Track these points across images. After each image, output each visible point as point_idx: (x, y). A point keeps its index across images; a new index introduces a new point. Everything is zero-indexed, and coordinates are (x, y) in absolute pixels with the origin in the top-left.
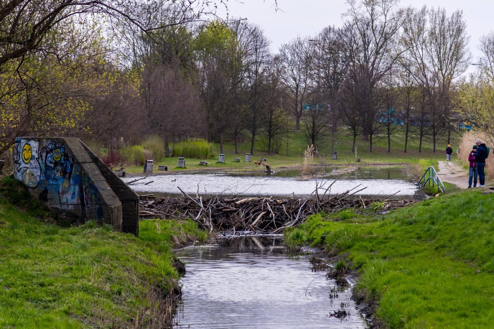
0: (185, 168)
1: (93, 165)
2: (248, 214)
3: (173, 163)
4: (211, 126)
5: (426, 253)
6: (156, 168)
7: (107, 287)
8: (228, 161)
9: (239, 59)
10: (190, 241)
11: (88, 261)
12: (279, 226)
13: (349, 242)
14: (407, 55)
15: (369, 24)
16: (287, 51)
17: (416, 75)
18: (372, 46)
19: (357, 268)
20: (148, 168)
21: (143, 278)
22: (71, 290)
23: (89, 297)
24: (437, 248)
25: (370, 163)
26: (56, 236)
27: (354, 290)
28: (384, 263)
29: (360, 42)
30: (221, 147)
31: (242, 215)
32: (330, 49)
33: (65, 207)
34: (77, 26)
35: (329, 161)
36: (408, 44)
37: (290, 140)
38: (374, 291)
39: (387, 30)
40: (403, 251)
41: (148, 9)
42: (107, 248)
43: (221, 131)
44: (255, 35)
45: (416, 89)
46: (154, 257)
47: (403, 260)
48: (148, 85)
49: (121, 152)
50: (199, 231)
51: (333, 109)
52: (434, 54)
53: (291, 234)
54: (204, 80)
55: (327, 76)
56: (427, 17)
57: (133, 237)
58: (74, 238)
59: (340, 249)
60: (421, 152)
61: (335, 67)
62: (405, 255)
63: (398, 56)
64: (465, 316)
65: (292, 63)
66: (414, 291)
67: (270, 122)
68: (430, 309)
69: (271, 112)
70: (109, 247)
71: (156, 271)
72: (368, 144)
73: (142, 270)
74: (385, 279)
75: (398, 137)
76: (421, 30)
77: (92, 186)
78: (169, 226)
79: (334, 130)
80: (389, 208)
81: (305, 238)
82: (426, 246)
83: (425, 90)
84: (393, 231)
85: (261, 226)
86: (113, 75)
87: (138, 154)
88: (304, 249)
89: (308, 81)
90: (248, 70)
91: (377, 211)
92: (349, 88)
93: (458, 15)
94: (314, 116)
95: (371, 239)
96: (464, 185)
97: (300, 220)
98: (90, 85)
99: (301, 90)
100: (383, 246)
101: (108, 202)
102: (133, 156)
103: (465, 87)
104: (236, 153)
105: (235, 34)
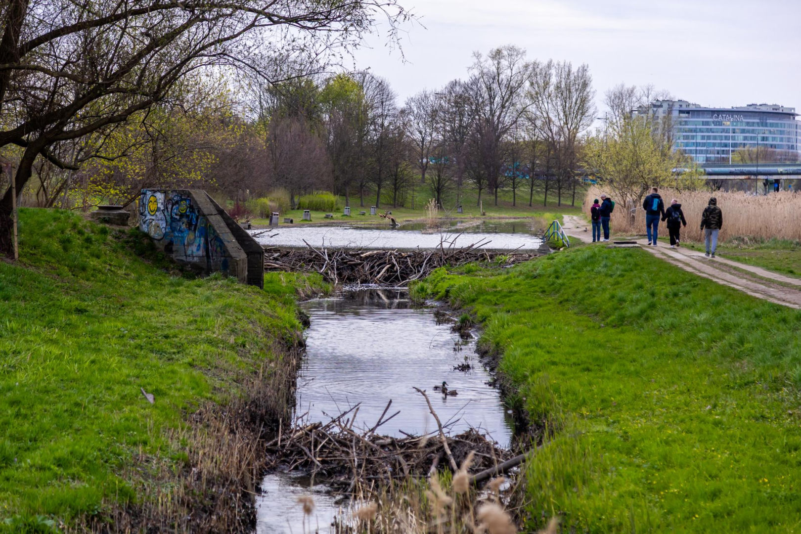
0: (311, 221)
1: (219, 217)
2: (372, 267)
3: (298, 216)
4: (337, 178)
5: (550, 307)
6: (281, 220)
7: (232, 339)
8: (353, 214)
9: (365, 112)
10: (314, 294)
11: (212, 313)
12: (404, 279)
13: (473, 296)
14: (532, 108)
15: (496, 77)
16: (413, 104)
17: (541, 129)
18: (498, 99)
19: (482, 322)
20: (274, 220)
21: (268, 331)
22: (196, 342)
23: (214, 349)
24: (561, 302)
25: (495, 216)
26: (181, 288)
27: (478, 344)
28: (507, 317)
29: (486, 96)
30: (347, 200)
31: (367, 268)
32: (456, 102)
33: (190, 259)
34: (204, 79)
35: (454, 215)
36: (534, 98)
37: (416, 194)
38: (498, 344)
39: (513, 83)
40: (528, 304)
41: (274, 61)
42: (232, 300)
43: (346, 183)
44: (381, 87)
45: (541, 143)
46: (278, 309)
47: (527, 314)
48: (274, 138)
49: (247, 204)
50: (323, 284)
51: (458, 163)
52: (560, 108)
53: (416, 288)
54: (330, 133)
55: (453, 130)
56: (553, 71)
57: (257, 289)
58: (199, 290)
59: (464, 302)
60: (545, 206)
61: (461, 120)
62: (530, 308)
63: (524, 110)
64: (588, 370)
65: (418, 117)
66: (538, 345)
67: (396, 175)
68: (554, 363)
69: (397, 165)
70: (234, 299)
71: (280, 323)
72: (493, 197)
73: (266, 322)
74: (508, 332)
75: (523, 191)
76: (547, 84)
77: (217, 238)
78: (294, 278)
79: (460, 184)
80: (513, 262)
81: (429, 291)
82: (550, 299)
83: (551, 144)
84: (517, 285)
85: (386, 279)
86: (239, 127)
87: (264, 206)
88: (429, 303)
89: (434, 134)
90: (373, 123)
91: (502, 264)
92: (475, 141)
93: (584, 69)
94: (439, 169)
95: (496, 293)
96: (588, 239)
97: (424, 273)
98: (217, 137)
99: (427, 143)
100: (507, 300)
101: (234, 254)
102: (258, 208)
103: (590, 142)
104: (362, 206)
105: (362, 87)
